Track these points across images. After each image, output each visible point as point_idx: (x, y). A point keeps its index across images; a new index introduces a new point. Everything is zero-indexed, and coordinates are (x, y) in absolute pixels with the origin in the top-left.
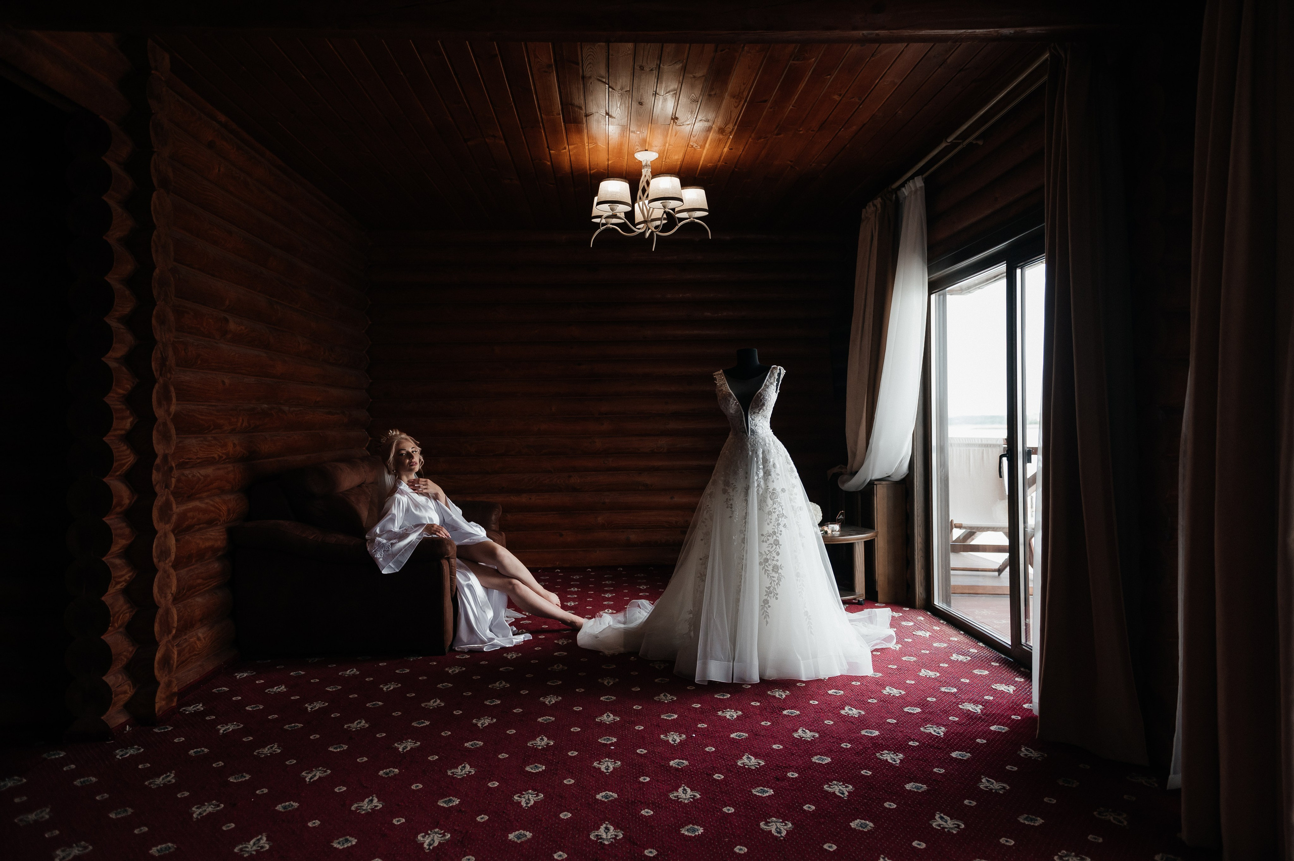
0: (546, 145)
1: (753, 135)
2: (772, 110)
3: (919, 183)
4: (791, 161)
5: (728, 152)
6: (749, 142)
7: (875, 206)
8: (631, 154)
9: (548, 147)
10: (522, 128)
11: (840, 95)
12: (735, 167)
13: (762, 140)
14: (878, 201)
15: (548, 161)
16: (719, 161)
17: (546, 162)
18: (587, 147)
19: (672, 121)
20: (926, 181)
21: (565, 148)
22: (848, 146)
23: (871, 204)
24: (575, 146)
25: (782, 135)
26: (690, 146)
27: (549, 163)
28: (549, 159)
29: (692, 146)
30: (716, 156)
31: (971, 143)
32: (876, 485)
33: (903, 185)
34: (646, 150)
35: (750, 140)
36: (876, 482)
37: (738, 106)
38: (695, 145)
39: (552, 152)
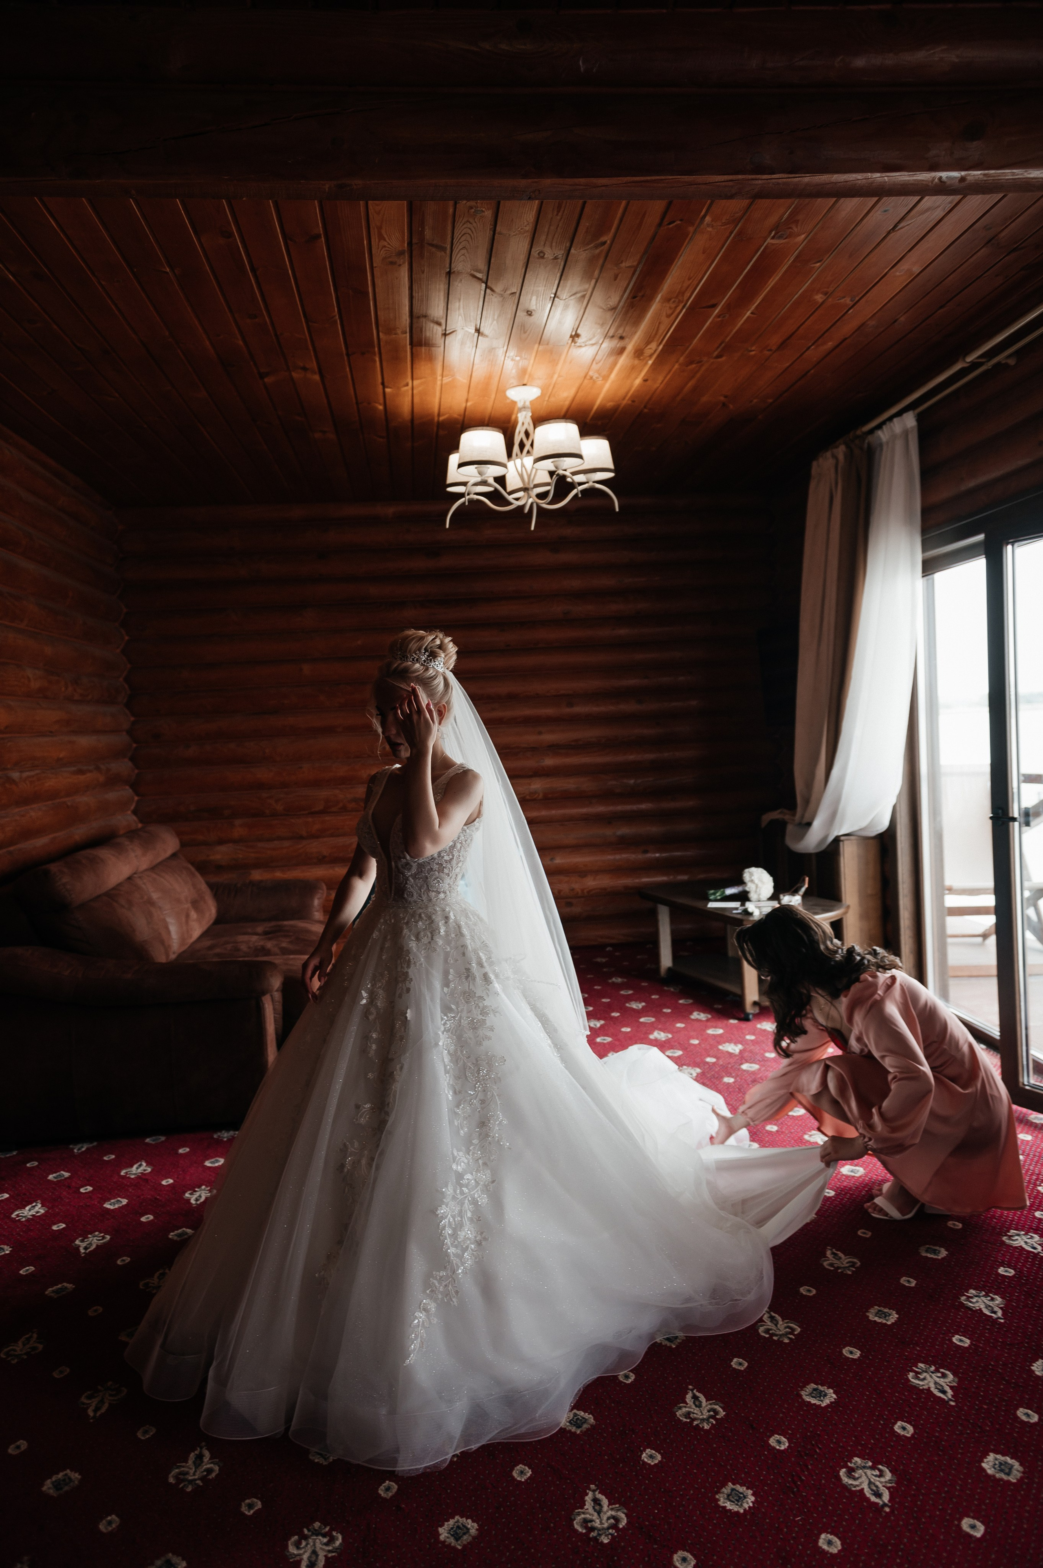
0: (380, 380)
1: (682, 359)
2: (720, 319)
3: (910, 421)
4: (726, 397)
5: (640, 386)
6: (674, 369)
7: (835, 457)
8: (501, 392)
9: (383, 384)
10: (348, 355)
11: (826, 294)
12: (645, 407)
13: (694, 366)
14: (841, 451)
15: (380, 404)
16: (624, 398)
17: (377, 405)
18: (439, 383)
19: (571, 339)
20: (920, 418)
21: (407, 385)
22: (812, 371)
23: (829, 454)
24: (423, 380)
25: (724, 358)
26: (588, 377)
27: (381, 407)
28: (381, 400)
29: (591, 378)
30: (622, 392)
31: (999, 364)
32: (843, 841)
33: (879, 427)
34: (524, 385)
35: (676, 366)
36: (842, 838)
37: (672, 314)
38: (595, 376)
39: (388, 390)
